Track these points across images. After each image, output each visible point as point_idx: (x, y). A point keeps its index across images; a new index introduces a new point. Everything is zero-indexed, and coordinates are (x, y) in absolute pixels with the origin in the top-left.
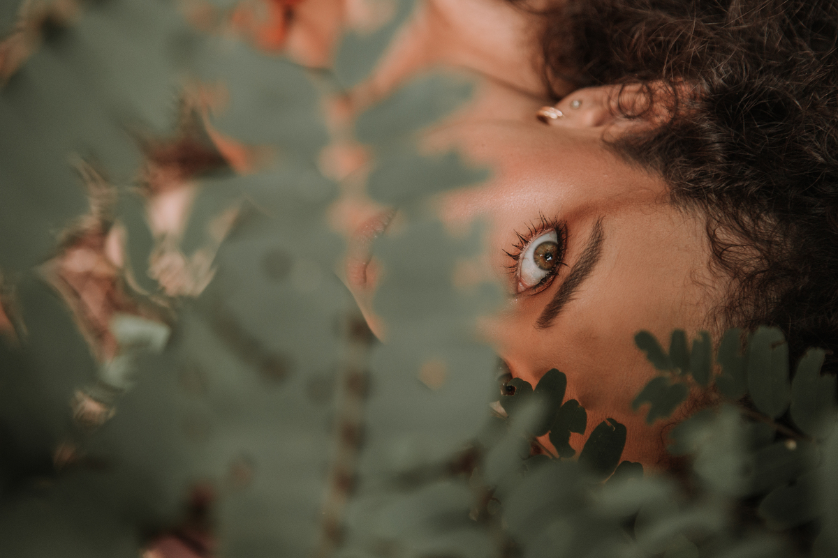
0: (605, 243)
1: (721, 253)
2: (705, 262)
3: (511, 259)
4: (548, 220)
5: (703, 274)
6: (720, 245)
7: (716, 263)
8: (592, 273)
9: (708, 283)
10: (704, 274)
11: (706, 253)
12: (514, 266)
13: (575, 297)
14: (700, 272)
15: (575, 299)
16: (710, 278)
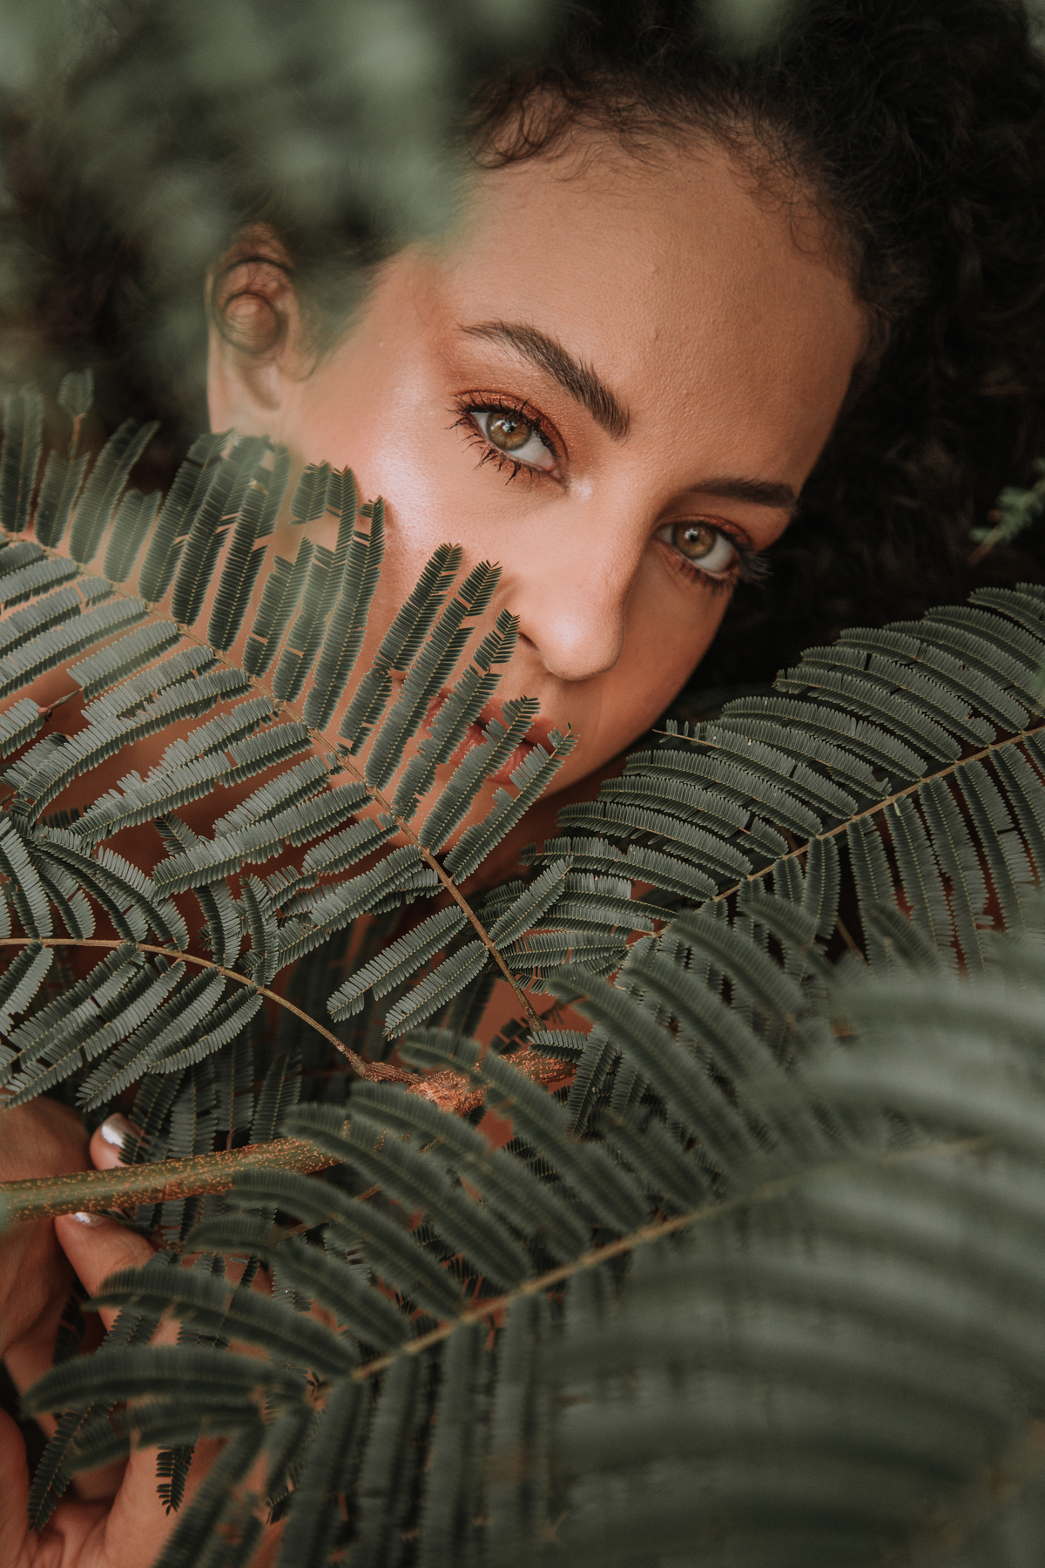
0: (504, 320)
1: (532, 145)
2: (546, 166)
3: (519, 475)
4: (461, 417)
5: (567, 168)
6: (518, 148)
7: (550, 150)
8: (553, 338)
9: (581, 158)
10: (564, 166)
11: (531, 166)
12: (531, 471)
13: (589, 365)
14: (564, 171)
15: (592, 366)
16: (573, 157)
